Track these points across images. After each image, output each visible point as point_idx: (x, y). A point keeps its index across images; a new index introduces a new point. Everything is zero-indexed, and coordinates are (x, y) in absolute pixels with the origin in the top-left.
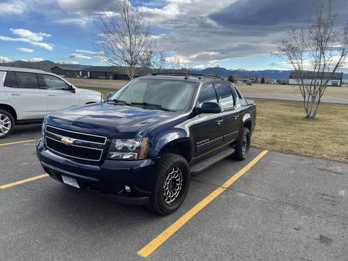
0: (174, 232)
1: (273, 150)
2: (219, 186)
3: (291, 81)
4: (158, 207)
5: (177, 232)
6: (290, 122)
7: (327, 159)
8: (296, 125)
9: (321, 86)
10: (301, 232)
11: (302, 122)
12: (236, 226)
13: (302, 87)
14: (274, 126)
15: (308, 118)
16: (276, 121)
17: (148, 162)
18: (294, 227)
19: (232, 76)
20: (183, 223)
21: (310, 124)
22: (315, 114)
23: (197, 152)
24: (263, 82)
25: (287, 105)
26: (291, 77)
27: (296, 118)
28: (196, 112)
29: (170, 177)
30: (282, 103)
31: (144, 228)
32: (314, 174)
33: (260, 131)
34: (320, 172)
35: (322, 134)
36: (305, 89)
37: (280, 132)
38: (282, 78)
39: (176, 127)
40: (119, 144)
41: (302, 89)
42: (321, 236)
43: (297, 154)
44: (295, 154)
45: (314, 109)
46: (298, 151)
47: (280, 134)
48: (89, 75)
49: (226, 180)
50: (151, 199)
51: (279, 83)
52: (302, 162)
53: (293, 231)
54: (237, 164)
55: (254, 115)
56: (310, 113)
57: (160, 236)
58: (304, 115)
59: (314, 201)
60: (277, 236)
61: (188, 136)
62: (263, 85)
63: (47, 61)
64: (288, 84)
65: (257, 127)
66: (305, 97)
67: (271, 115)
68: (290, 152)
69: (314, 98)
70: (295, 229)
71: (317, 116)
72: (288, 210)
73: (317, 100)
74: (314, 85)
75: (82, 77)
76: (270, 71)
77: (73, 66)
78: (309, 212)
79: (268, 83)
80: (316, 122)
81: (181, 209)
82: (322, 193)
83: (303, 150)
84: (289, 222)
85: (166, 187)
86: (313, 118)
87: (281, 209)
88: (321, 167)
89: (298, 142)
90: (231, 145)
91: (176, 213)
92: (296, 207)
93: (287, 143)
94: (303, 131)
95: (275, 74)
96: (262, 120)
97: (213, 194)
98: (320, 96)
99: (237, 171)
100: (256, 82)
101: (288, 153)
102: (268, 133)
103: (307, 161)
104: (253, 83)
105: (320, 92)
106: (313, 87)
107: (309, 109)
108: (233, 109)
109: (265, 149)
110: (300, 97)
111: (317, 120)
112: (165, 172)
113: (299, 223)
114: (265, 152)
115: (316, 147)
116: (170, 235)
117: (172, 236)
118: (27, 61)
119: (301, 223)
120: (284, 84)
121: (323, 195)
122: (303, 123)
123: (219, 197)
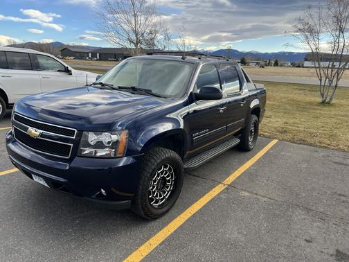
0: (160, 242)
1: (283, 140)
2: (220, 183)
3: (307, 64)
4: (142, 212)
5: (163, 243)
6: (304, 108)
7: (344, 151)
8: (310, 111)
9: (339, 68)
10: (313, 245)
11: (316, 107)
12: (235, 235)
13: (318, 69)
14: (286, 112)
15: (323, 103)
16: (288, 107)
17: (128, 160)
18: (304, 238)
19: (244, 59)
20: (172, 231)
21: (325, 110)
22: (331, 99)
23: (193, 145)
24: (276, 64)
25: (301, 90)
26: (306, 60)
27: (311, 103)
28: (193, 98)
29: (158, 176)
30: (296, 87)
31: (125, 236)
32: (330, 169)
33: (270, 117)
34: (336, 165)
35: (339, 121)
36: (322, 72)
37: (292, 118)
38: (296, 61)
39: (168, 116)
40: (92, 138)
41: (318, 72)
42: (337, 251)
43: (311, 145)
44: (307, 145)
45: (330, 94)
46: (312, 141)
47: (292, 121)
48: (98, 57)
49: (228, 175)
50: (134, 202)
51: (294, 65)
52: (316, 155)
53: (303, 243)
54: (242, 155)
55: (263, 101)
56: (326, 98)
57: (142, 248)
58: (320, 100)
59: (329, 202)
60: (283, 251)
61: (182, 127)
62: (277, 67)
63: (58, 42)
64: (303, 67)
65: (267, 113)
66: (321, 80)
67: (284, 100)
68: (302, 142)
69: (331, 81)
70: (306, 240)
71: (334, 101)
72: (299, 215)
73: (334, 84)
74: (332, 68)
75: (91, 59)
76: (284, 53)
77: (82, 47)
78: (323, 218)
79: (281, 66)
80: (332, 109)
81: (172, 212)
82: (339, 193)
83: (317, 139)
84: (300, 231)
85: (154, 187)
86: (329, 103)
87: (289, 213)
88: (338, 160)
89: (311, 130)
90: (236, 135)
91: (166, 217)
92: (308, 210)
93: (300, 132)
94: (317, 117)
95: (290, 56)
96: (273, 105)
97: (211, 192)
98: (338, 80)
99: (242, 163)
100: (269, 64)
101: (300, 144)
102: (279, 120)
103: (322, 153)
104: (266, 65)
105: (338, 75)
106: (330, 70)
107: (326, 94)
108: (240, 94)
109: (275, 138)
110: (316, 81)
111: (332, 105)
112: (151, 171)
113: (311, 232)
114: (275, 141)
115: (332, 136)
116: (154, 246)
117: (156, 248)
118: (37, 42)
119: (313, 233)
120: (299, 67)
121: (340, 195)
122: (318, 109)
123: (218, 197)
